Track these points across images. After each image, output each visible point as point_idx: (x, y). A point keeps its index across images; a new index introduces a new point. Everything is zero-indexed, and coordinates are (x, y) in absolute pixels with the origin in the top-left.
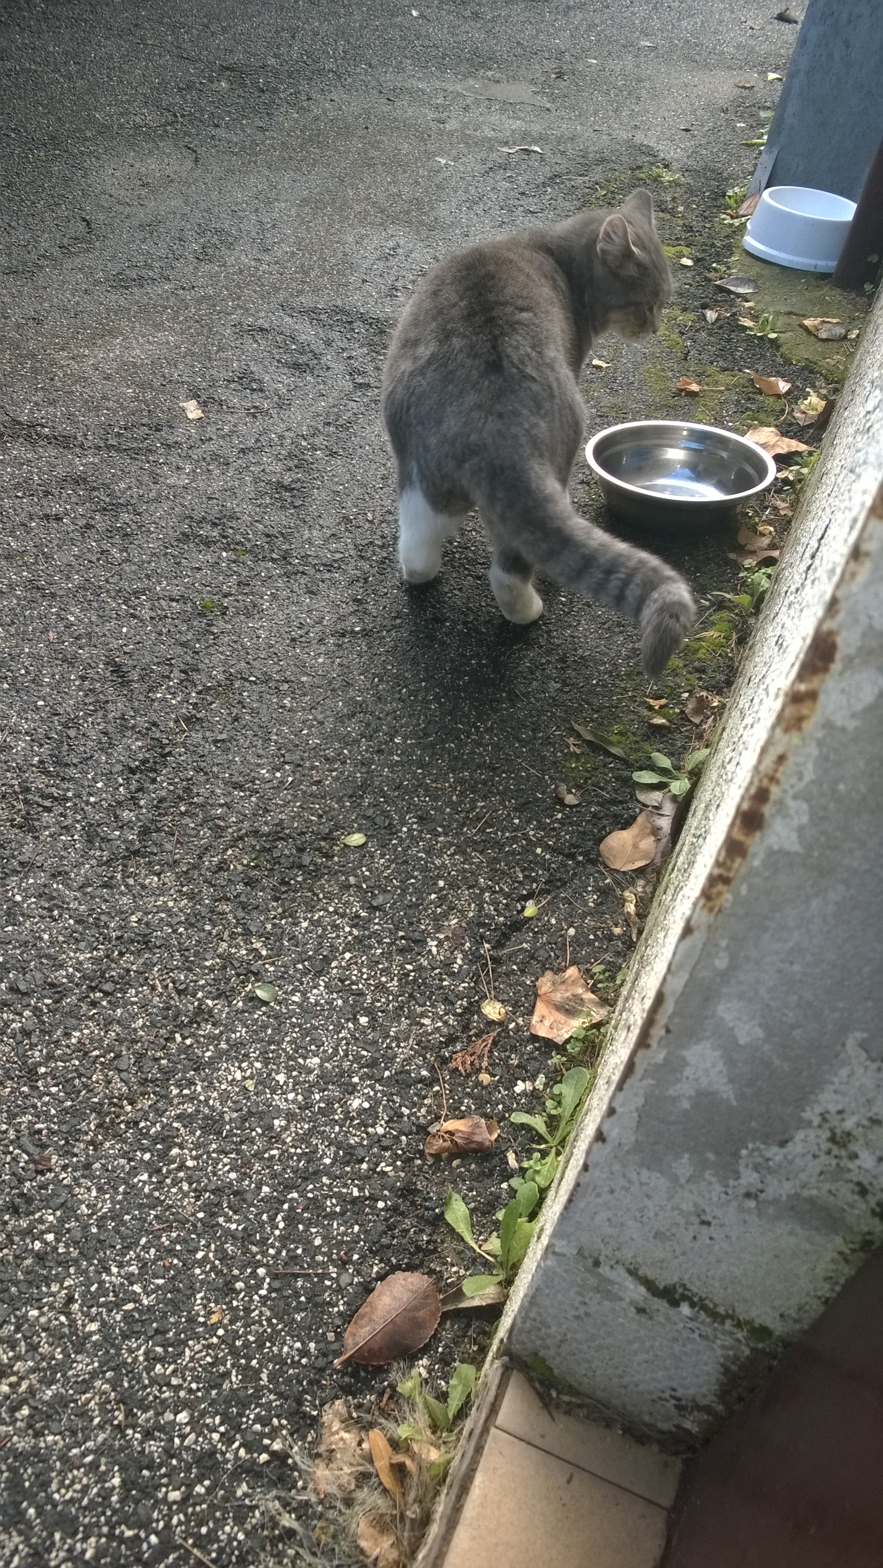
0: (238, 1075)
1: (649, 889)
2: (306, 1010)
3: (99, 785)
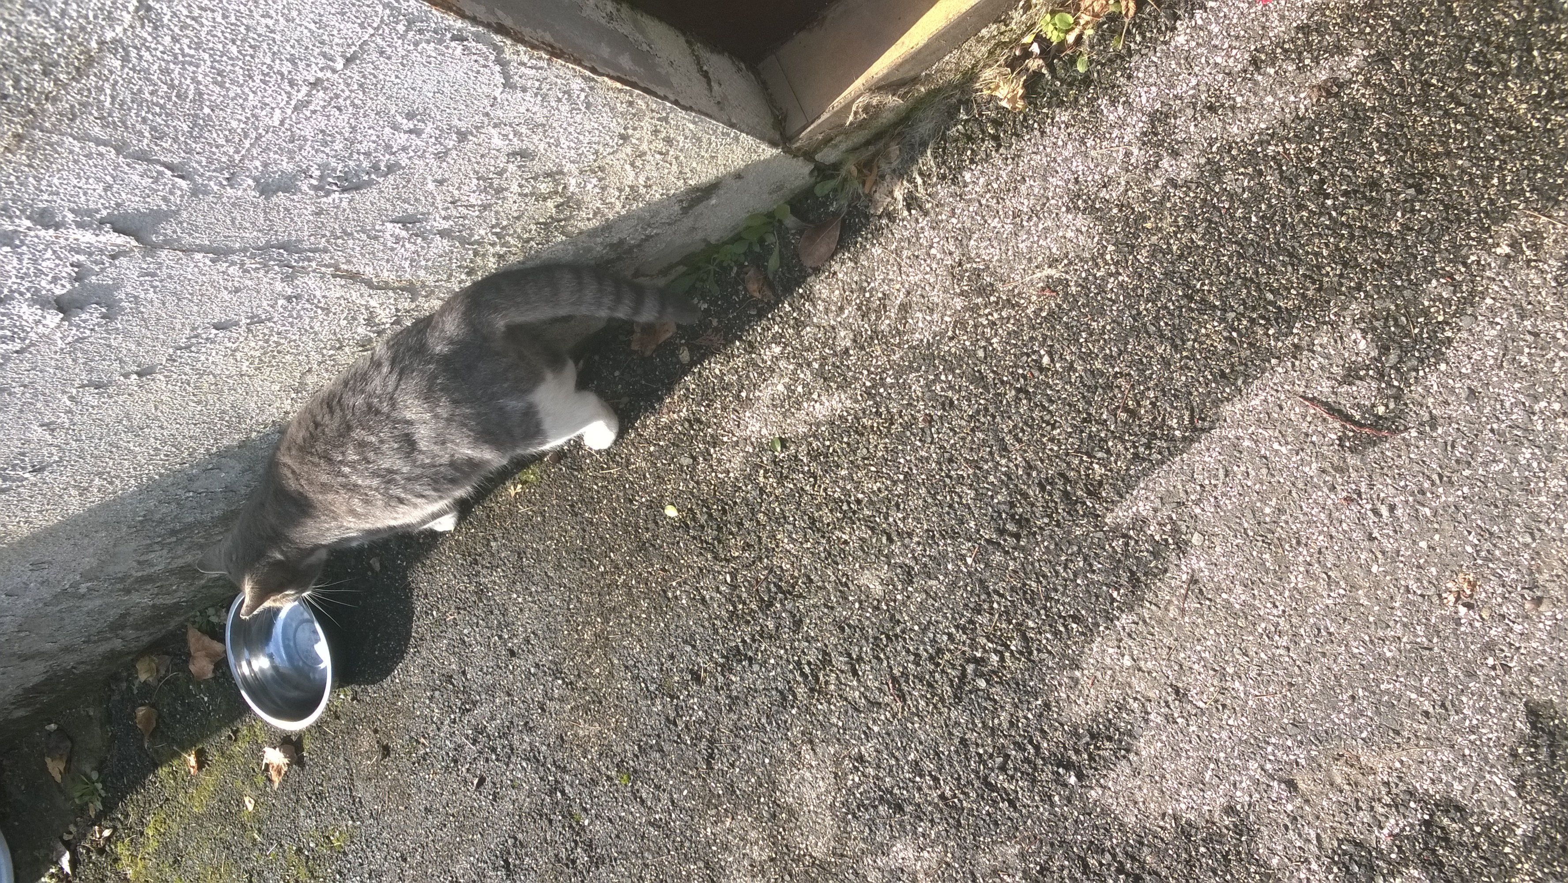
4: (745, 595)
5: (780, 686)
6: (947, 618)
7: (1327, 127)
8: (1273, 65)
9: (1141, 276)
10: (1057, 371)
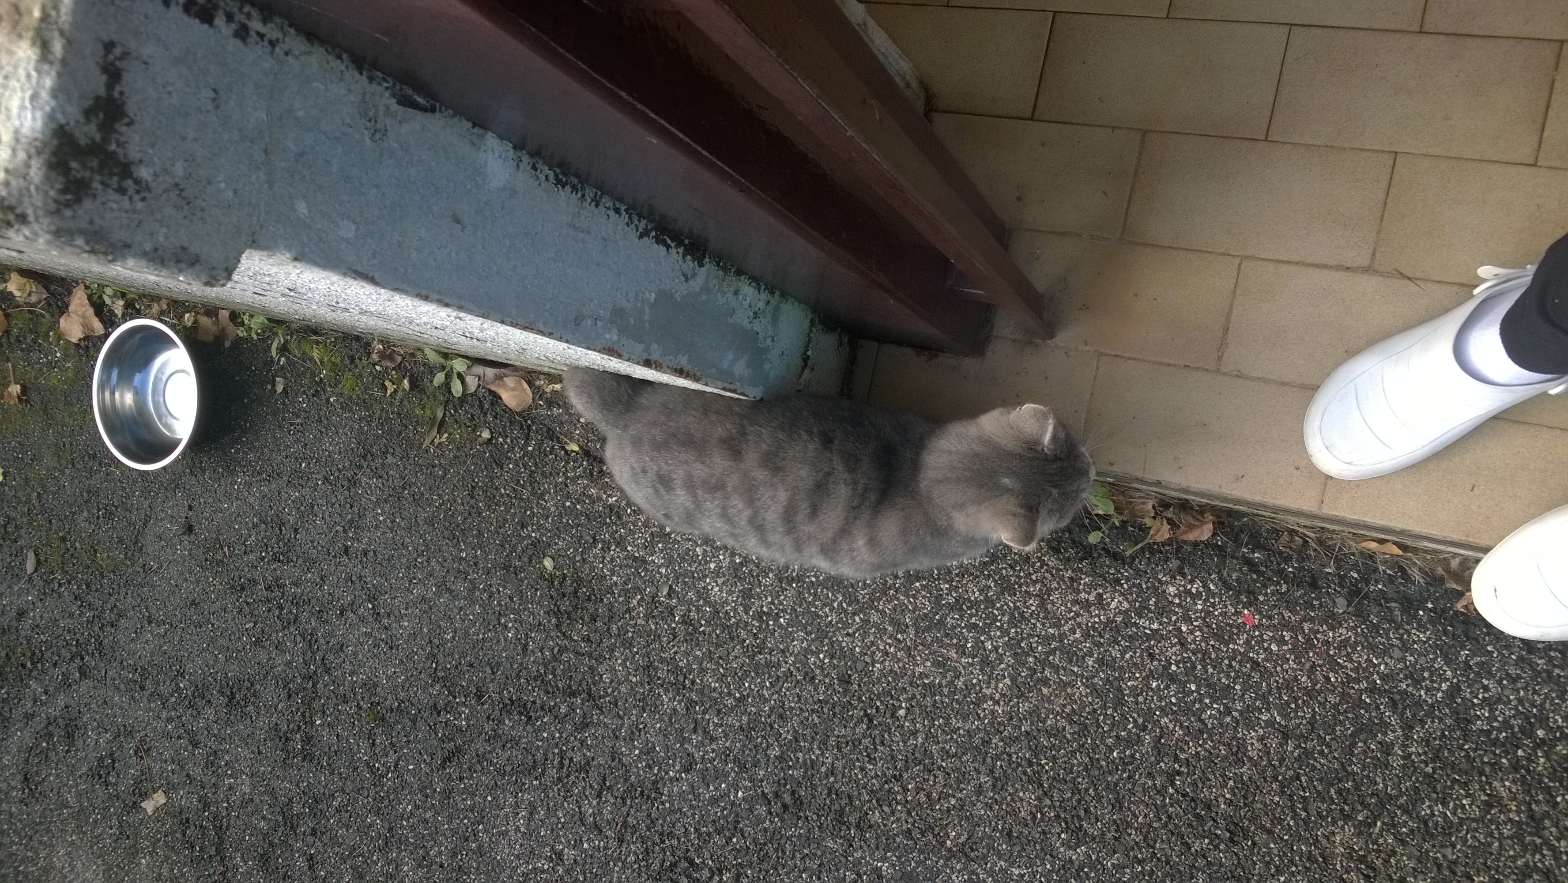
0: (716, 589)
1: (542, 377)
2: (669, 562)
3: (545, 735)
4: (559, 672)
5: (539, 756)
6: (694, 819)
7: (1212, 741)
8: (1214, 668)
9: (1011, 718)
10: (903, 727)
